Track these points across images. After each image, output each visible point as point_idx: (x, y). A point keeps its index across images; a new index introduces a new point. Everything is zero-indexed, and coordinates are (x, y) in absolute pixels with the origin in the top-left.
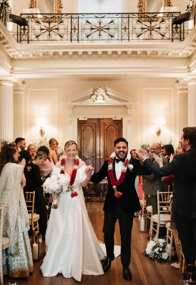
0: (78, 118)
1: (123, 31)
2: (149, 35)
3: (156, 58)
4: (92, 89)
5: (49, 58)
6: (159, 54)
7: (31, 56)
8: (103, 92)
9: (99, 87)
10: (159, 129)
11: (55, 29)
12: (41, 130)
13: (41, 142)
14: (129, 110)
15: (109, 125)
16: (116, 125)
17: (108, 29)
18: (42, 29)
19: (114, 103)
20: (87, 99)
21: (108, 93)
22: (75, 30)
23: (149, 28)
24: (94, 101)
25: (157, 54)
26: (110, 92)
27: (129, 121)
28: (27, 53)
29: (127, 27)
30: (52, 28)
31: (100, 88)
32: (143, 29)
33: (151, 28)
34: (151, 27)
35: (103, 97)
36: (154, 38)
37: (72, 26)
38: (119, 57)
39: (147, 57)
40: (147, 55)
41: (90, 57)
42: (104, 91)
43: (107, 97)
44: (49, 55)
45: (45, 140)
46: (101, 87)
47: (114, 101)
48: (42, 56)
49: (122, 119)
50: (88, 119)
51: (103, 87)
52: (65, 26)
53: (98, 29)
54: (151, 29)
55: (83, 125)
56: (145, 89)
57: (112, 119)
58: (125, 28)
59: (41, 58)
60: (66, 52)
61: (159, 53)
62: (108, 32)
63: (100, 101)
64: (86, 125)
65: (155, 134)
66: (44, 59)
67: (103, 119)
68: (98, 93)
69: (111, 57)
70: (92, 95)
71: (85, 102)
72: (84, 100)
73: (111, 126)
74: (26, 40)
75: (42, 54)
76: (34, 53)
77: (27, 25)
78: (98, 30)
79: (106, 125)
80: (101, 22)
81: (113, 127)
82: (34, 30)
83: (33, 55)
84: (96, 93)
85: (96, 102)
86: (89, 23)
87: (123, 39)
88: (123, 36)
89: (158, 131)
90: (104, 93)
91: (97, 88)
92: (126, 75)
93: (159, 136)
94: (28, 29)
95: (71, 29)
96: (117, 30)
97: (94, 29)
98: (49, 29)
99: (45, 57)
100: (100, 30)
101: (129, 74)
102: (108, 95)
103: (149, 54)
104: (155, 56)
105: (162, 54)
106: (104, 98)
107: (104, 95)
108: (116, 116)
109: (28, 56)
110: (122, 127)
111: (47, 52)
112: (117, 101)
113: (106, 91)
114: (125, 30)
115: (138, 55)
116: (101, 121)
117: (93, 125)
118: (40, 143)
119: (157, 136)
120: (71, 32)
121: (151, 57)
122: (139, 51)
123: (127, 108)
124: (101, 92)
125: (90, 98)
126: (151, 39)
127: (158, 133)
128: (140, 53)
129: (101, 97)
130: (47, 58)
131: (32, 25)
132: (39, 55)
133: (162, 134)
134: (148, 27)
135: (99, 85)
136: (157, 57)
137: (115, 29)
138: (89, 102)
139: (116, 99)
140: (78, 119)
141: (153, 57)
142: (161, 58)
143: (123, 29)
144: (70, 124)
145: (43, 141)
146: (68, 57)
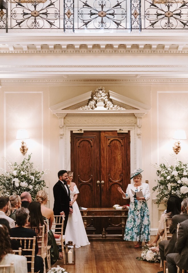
0: (72, 130)
1: (133, 17)
2: (167, 24)
3: (176, 53)
4: (90, 93)
5: (35, 52)
6: (180, 49)
7: (11, 49)
8: (104, 97)
9: (99, 90)
10: (177, 144)
11: (43, 14)
12: (23, 147)
13: (23, 162)
14: (138, 120)
15: (112, 139)
16: (122, 139)
17: (113, 14)
18: (25, 14)
19: (119, 111)
20: (84, 106)
21: (111, 97)
22: (69, 15)
23: (167, 14)
24: (92, 109)
25: (177, 48)
26: (113, 96)
27: (138, 135)
28: (7, 45)
29: (138, 12)
30: (39, 12)
31: (101, 92)
32: (158, 15)
33: (169, 14)
34: (169, 12)
35: (104, 103)
36: (173, 28)
37: (65, 10)
38: (128, 52)
39: (164, 52)
40: (165, 50)
41: (90, 52)
42: (106, 95)
43: (109, 103)
44: (36, 48)
45: (29, 160)
46: (101, 90)
47: (119, 108)
48: (27, 49)
49: (129, 131)
50: (84, 131)
51: (105, 90)
52: (56, 9)
53: (100, 14)
54: (169, 16)
55: (79, 140)
56: (158, 92)
57: (117, 131)
58: (136, 14)
59: (24, 52)
60: (58, 45)
61: (180, 47)
62: (113, 18)
63: (100, 108)
64: (82, 140)
65: (172, 152)
66: (29, 53)
67: (104, 131)
68: (99, 97)
69: (117, 52)
70: (90, 100)
71: (81, 109)
72: (79, 107)
73: (115, 141)
74: (4, 29)
75: (26, 47)
76: (16, 46)
77: (5, 9)
78: (99, 16)
79: (109, 140)
80: (103, 5)
81: (118, 142)
82: (14, 15)
83: (14, 48)
84: (95, 98)
85: (96, 109)
86: (88, 6)
87: (133, 27)
88: (133, 24)
89: (176, 148)
90: (106, 97)
91: (96, 91)
92: (137, 75)
93: (177, 153)
94: (7, 13)
95: (65, 14)
96: (124, 16)
97: (95, 14)
98: (35, 13)
99: (30, 51)
100: (102, 15)
101: (140, 74)
102: (111, 100)
103: (166, 48)
104: (175, 51)
105: (184, 49)
106: (106, 105)
107: (106, 100)
108: (122, 128)
109: (8, 49)
110: (129, 142)
111: (33, 45)
112: (122, 109)
113: (109, 96)
114: (136, 16)
115: (152, 49)
116: (103, 135)
117: (92, 140)
118: (22, 164)
119: (175, 153)
120: (64, 19)
121: (169, 52)
122: (154, 45)
123: (136, 118)
124: (101, 96)
125: (88, 105)
126: (169, 29)
127: (175, 150)
128: (156, 47)
129: (102, 103)
130: (33, 52)
131: (12, 9)
132: (22, 49)
133: (181, 151)
134: (165, 12)
135: (100, 86)
136: (178, 52)
137: (122, 14)
138: (86, 110)
139: (121, 105)
140: (72, 132)
141: (172, 52)
142: (182, 54)
143: (132, 14)
144: (61, 138)
145: (27, 161)
146: (61, 52)
